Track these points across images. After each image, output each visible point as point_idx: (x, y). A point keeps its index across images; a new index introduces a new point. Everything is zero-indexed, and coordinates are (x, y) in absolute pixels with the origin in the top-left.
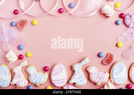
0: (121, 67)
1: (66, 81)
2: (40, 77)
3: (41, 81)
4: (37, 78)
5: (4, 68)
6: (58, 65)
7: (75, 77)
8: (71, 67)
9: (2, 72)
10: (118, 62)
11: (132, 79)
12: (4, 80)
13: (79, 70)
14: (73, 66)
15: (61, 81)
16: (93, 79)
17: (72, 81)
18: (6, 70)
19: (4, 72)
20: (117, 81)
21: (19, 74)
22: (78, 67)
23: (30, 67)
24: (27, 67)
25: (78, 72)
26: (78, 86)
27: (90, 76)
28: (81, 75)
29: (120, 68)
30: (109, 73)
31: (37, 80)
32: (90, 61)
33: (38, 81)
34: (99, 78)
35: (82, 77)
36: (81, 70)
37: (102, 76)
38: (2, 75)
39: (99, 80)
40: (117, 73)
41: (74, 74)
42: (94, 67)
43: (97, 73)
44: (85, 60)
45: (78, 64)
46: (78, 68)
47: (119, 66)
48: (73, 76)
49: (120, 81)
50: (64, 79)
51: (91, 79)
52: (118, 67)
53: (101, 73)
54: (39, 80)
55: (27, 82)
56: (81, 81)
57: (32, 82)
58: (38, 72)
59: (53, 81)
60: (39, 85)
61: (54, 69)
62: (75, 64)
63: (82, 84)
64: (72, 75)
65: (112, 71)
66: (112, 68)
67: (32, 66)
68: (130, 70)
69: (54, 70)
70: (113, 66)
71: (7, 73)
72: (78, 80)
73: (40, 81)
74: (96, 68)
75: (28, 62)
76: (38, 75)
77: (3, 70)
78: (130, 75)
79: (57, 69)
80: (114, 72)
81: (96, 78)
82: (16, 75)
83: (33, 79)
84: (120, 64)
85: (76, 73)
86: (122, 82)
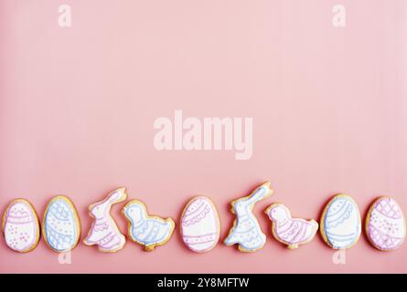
0: (346, 207)
1: (216, 238)
2: (156, 229)
3: (157, 238)
4: (148, 231)
5: (62, 205)
6: (198, 201)
7: (238, 229)
8: (229, 207)
9: (58, 215)
10: (338, 197)
11: (372, 236)
12: (63, 232)
13: (247, 214)
14: (233, 204)
15: (204, 239)
16: (280, 236)
17: (231, 240)
18: (66, 209)
19: (61, 213)
20: (337, 240)
21: (105, 220)
22: (246, 207)
23: (131, 204)
24: (125, 203)
25: (246, 217)
26: (244, 250)
27: (274, 227)
28: (252, 224)
29: (344, 209)
30: (319, 221)
31: (148, 236)
32: (272, 191)
33: (150, 239)
34: (293, 232)
35: (255, 230)
36: (253, 212)
37: (301, 229)
38: (57, 221)
39: (294, 239)
40: (336, 223)
41: (235, 223)
42: (282, 206)
43: (290, 222)
44: (262, 190)
45: (244, 199)
46: (244, 209)
47: (341, 205)
48: (233, 228)
49: (343, 240)
50: (211, 234)
51: (275, 235)
52: (338, 209)
53: (300, 222)
54: (153, 234)
55: (123, 239)
56: (252, 238)
57: (134, 239)
58: (149, 215)
59: (185, 239)
60: (152, 248)
61: (190, 209)
62: (238, 199)
63: (256, 245)
64: (231, 225)
65: (326, 217)
66: (325, 210)
67: (136, 203)
68: (369, 215)
69: (187, 213)
70: (327, 207)
71: (70, 217)
72: (245, 236)
73: (156, 236)
74: (287, 209)
75: (125, 192)
76: (151, 224)
77: (60, 210)
78: (367, 229)
79: (195, 209)
80: (328, 219)
81: (286, 233)
82: (97, 222)
83: (139, 233)
84: (343, 201)
85: (240, 220)
86: (348, 243)
